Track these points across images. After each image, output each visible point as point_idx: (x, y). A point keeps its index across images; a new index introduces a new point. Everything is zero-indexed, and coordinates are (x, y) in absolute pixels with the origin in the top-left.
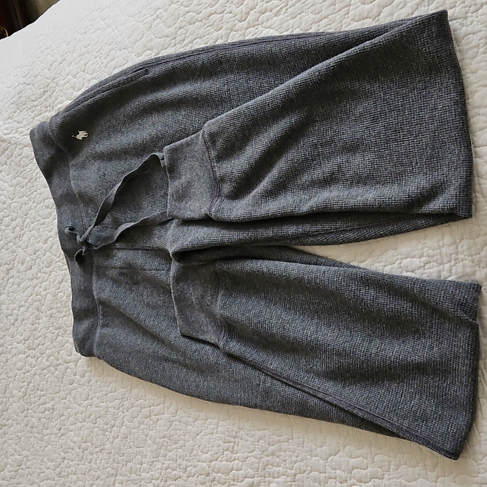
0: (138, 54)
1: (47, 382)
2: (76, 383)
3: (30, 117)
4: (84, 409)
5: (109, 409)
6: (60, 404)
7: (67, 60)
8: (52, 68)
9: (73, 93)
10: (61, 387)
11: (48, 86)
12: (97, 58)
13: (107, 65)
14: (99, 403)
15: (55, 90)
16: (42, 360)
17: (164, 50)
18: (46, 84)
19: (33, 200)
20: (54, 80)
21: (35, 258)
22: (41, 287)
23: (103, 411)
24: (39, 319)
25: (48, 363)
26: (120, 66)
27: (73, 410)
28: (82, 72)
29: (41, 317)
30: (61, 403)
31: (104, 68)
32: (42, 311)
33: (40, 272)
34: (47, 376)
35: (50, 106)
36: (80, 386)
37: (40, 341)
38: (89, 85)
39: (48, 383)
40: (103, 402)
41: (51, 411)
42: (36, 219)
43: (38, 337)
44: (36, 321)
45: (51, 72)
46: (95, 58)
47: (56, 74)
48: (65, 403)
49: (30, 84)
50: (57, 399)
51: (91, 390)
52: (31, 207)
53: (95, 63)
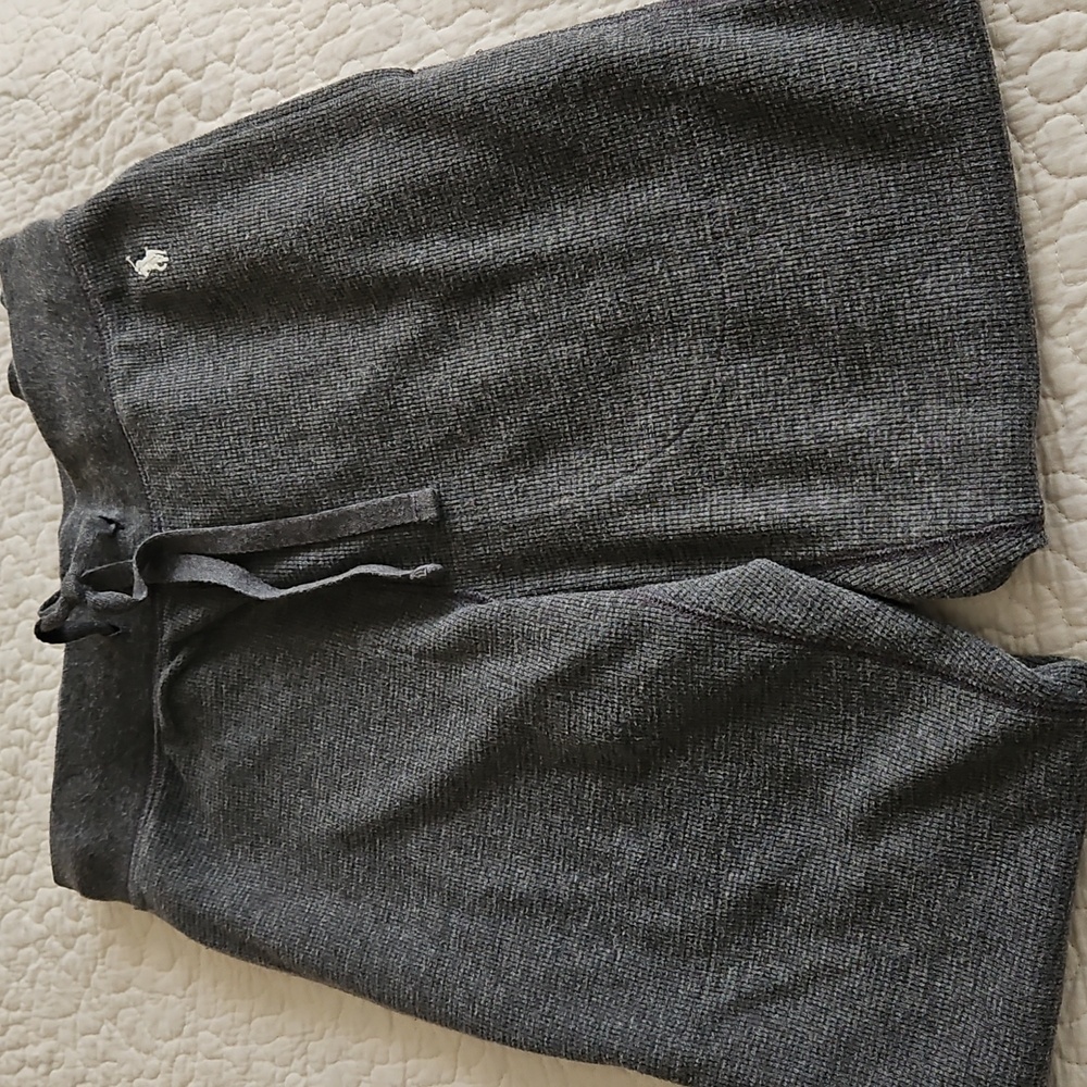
0: (440, 19)
1: (32, 983)
2: (139, 988)
3: (24, 197)
4: (165, 1063)
5: (255, 1065)
6: (75, 1048)
7: (161, 19)
8: (104, 47)
9: (192, 125)
10: (80, 999)
11: (89, 99)
12: (280, 25)
13: (318, 47)
14: (219, 1047)
15: (118, 114)
16: (19, 917)
17: (535, 12)
18: (85, 95)
19: (21, 444)
20: (115, 84)
21: (16, 617)
22: (28, 705)
23: (234, 1071)
24: (16, 799)
25: (41, 928)
26: (369, 54)
27: (122, 1065)
28: (219, 64)
29: (25, 792)
30: (79, 1043)
31: (306, 58)
32: (29, 773)
33: (30, 659)
34: (33, 966)
35: (96, 161)
36: (151, 996)
37: (16, 861)
38: (248, 105)
39: (38, 986)
40: (234, 1044)
41: (42, 1069)
42: (28, 503)
43: (10, 849)
44: (6, 803)
45: (102, 57)
46: (273, 23)
47: (122, 63)
48: (94, 1045)
49: (25, 97)
50: (63, 1034)
51: (193, 1008)
52: (9, 466)
53: (270, 39)
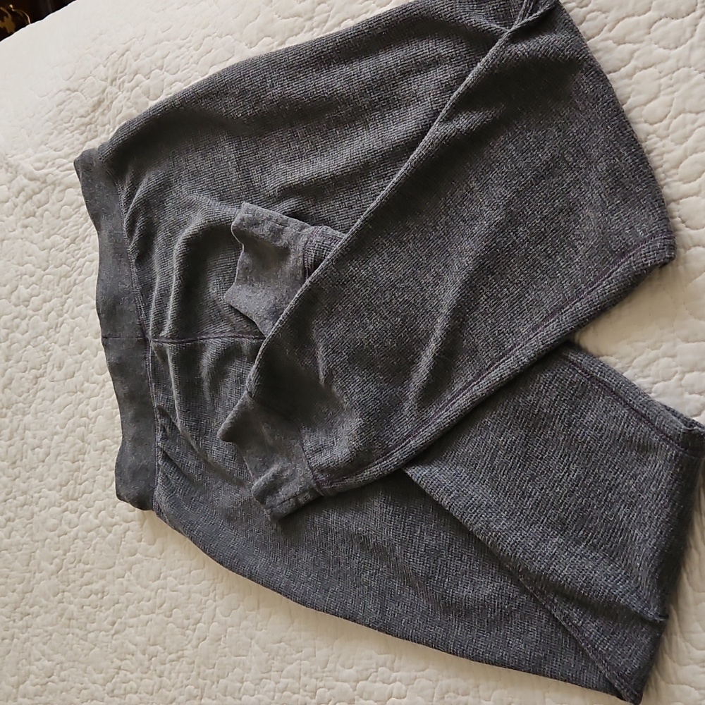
0: (251, 43)
1: (94, 550)
2: (141, 554)
3: (78, 142)
4: (153, 594)
5: (193, 595)
6: (114, 585)
7: (132, 49)
8: (109, 64)
9: (147, 103)
10: (115, 559)
11: (104, 91)
12: (183, 49)
13: (199, 59)
14: (176, 585)
15: (116, 98)
16: (88, 516)
17: (294, 37)
18: (101, 89)
19: (80, 269)
20: (114, 83)
21: (81, 359)
22: (88, 405)
23: (183, 598)
24: (85, 454)
25: (97, 521)
26: (221, 63)
27: (135, 594)
28: (157, 71)
29: (88, 451)
30: (116, 582)
31: (194, 65)
32: (89, 441)
33: (88, 381)
34: (94, 542)
35: (109, 123)
36: (146, 558)
37: (85, 487)
38: (170, 91)
39: (97, 552)
40: (183, 584)
41: (100, 595)
42: (84, 299)
43: (83, 480)
44: (80, 456)
45: (108, 69)
46: (180, 48)
47: (116, 72)
48: (122, 584)
49: (77, 91)
50: (109, 578)
51: (165, 565)
52: (75, 281)
53: (178, 57)
